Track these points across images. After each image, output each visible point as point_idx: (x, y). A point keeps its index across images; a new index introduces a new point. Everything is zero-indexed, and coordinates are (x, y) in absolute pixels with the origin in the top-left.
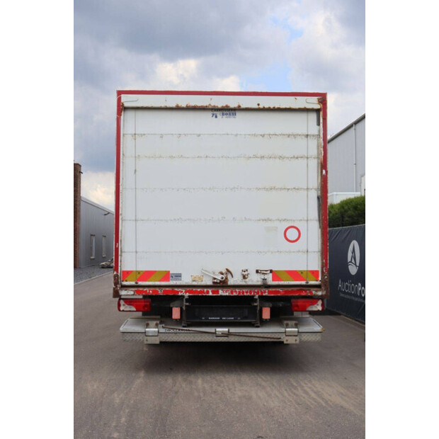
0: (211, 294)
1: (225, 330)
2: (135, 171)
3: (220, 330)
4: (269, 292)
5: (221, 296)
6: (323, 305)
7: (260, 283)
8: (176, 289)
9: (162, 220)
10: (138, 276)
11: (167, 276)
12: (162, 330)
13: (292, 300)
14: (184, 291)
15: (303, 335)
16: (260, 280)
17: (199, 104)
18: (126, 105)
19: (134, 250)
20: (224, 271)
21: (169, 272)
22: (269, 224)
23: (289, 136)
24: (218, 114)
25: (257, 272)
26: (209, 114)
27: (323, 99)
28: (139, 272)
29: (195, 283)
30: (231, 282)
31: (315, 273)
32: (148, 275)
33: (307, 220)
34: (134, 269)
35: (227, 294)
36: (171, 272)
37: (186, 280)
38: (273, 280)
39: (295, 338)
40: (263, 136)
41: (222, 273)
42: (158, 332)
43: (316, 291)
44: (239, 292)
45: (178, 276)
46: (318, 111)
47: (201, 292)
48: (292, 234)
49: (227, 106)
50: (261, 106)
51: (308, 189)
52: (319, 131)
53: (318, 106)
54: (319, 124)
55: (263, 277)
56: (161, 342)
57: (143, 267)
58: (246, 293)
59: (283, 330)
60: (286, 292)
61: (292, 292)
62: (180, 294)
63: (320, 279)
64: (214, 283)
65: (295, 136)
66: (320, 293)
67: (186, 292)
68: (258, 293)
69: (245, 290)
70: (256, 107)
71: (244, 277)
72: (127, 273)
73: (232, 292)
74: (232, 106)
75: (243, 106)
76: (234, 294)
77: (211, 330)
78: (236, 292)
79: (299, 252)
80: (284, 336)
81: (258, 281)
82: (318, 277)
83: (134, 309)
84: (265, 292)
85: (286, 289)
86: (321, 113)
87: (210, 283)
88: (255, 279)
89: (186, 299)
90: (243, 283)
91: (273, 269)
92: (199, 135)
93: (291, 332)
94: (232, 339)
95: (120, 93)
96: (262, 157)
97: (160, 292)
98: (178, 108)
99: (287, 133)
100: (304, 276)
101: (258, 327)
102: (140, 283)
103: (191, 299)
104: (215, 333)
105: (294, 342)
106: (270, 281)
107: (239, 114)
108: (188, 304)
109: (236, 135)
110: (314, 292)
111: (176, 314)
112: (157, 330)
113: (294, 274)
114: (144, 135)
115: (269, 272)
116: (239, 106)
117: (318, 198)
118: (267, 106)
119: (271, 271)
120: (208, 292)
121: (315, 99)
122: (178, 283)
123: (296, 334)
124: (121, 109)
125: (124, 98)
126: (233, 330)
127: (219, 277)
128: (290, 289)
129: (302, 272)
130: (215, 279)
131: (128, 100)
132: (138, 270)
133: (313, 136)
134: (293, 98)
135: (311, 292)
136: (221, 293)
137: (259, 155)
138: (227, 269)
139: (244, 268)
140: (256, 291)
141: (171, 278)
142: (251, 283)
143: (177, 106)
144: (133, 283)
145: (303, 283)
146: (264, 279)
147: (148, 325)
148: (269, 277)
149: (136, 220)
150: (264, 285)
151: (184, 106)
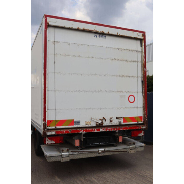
0: (96, 131)
1: (103, 149)
2: (55, 62)
3: (101, 150)
4: (123, 128)
5: (101, 132)
6: (144, 133)
7: (118, 124)
8: (78, 130)
9: (69, 91)
10: (57, 123)
11: (72, 122)
12: (71, 153)
13: (132, 132)
14: (82, 130)
15: (137, 148)
16: (118, 122)
17: (90, 29)
18: (50, 24)
19: (54, 108)
20: (102, 119)
21: (74, 120)
22: (122, 94)
23: (130, 50)
24: (97, 35)
25: (117, 118)
26: (92, 35)
27: (144, 34)
28: (57, 121)
29: (87, 126)
30: (105, 124)
31: (141, 118)
32: (62, 122)
33: (138, 92)
34: (54, 119)
35: (104, 131)
36: (75, 120)
37: (83, 124)
38: (124, 122)
39: (134, 150)
40: (118, 49)
41: (101, 120)
42: (69, 154)
43: (143, 127)
44: (110, 129)
45: (78, 122)
46: (141, 40)
47: (91, 130)
48: (132, 99)
49: (103, 32)
50: (118, 34)
51: (138, 77)
52: (142, 50)
53: (142, 38)
54: (142, 46)
55: (119, 120)
56: (70, 160)
57: (59, 118)
58: (113, 129)
59: (129, 147)
60: (130, 128)
61: (133, 128)
62: (80, 132)
63: (143, 120)
64: (97, 125)
65: (132, 51)
66: (144, 127)
67: (83, 131)
68: (118, 129)
70: (116, 34)
71: (111, 121)
72: (50, 122)
73: (106, 130)
74: (106, 32)
76: (107, 130)
77: (96, 150)
78: (108, 129)
79: (134, 107)
80: (129, 150)
81: (117, 123)
82: (142, 120)
83: (54, 143)
84: (121, 129)
85: (130, 126)
86: (143, 41)
87: (94, 125)
88: (116, 122)
89: (84, 135)
90: (110, 124)
91: (124, 117)
92: (89, 46)
93: (132, 147)
94: (106, 154)
95: (46, 16)
96: (118, 60)
97: (70, 132)
98: (78, 30)
99: (129, 49)
100: (136, 119)
101: (116, 146)
102: (58, 127)
103: (86, 135)
104: (98, 152)
105: (133, 152)
106: (123, 123)
107: (107, 37)
108: (84, 137)
109: (107, 47)
110: (141, 127)
111: (77, 143)
112: (68, 153)
113: (133, 119)
114: (60, 42)
115: (122, 118)
116: (109, 33)
117: (142, 81)
118: (121, 35)
119: (123, 117)
120: (95, 130)
121: (141, 34)
122: (78, 126)
123: (134, 148)
124: (47, 26)
125: (49, 19)
126: (107, 149)
127: (100, 122)
128: (132, 126)
129: (136, 117)
130: (97, 123)
131: (51, 21)
132: (56, 120)
133: (139, 51)
134: (132, 32)
135: (140, 127)
136: (101, 130)
137: (117, 59)
138: (103, 118)
139: (111, 117)
140: (117, 128)
141: (75, 124)
142: (114, 124)
143: (78, 28)
144: (54, 127)
145: (136, 123)
146: (120, 122)
147: (63, 151)
148: (122, 121)
149: (55, 91)
150: (120, 125)
151: (82, 28)
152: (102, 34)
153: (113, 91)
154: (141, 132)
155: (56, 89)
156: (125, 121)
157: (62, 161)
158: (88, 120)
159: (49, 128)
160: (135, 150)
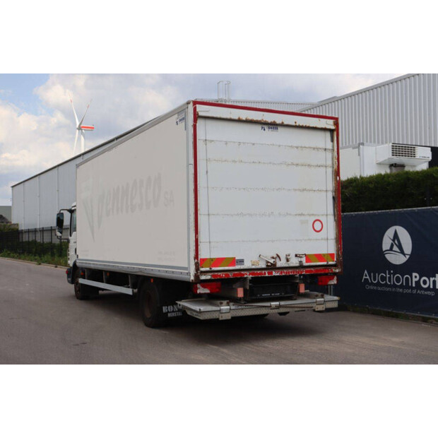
0: (267, 275)
1: (277, 303)
2: (207, 172)
3: (274, 304)
4: (306, 272)
5: (275, 276)
6: (337, 280)
7: (298, 265)
8: (242, 272)
9: (228, 215)
10: (212, 262)
11: (233, 261)
12: (233, 307)
13: (319, 277)
15: (327, 303)
16: (298, 262)
17: (255, 119)
18: (200, 114)
19: (208, 240)
20: (275, 256)
21: (235, 258)
22: (302, 218)
23: (314, 148)
24: (266, 127)
25: (296, 256)
26: (258, 127)
27: (336, 121)
28: (212, 259)
29: (254, 267)
30: (279, 264)
31: (332, 255)
32: (219, 261)
33: (327, 215)
34: (208, 257)
35: (278, 274)
37: (247, 265)
38: (306, 262)
40: (297, 147)
41: (273, 258)
42: (230, 309)
43: (335, 269)
44: (286, 272)
45: (242, 261)
46: (331, 131)
47: (260, 274)
48: (318, 226)
49: (274, 122)
50: (297, 124)
51: (326, 191)
52: (333, 146)
53: (333, 127)
54: (332, 141)
55: (300, 259)
56: (232, 318)
57: (216, 255)
58: (291, 273)
59: (314, 300)
60: (317, 271)
61: (320, 270)
62: (245, 276)
63: (335, 260)
64: (267, 266)
65: (318, 149)
66: (337, 271)
67: (249, 275)
68: (298, 273)
69: (290, 271)
70: (294, 124)
71: (288, 260)
72: (203, 260)
73: (281, 273)
74: (278, 122)
75: (285, 123)
76: (283, 274)
77: (267, 304)
78: (284, 272)
79: (322, 239)
80: (315, 305)
81: (296, 263)
82: (333, 258)
83: (209, 292)
84: (303, 272)
85: (316, 269)
86: (335, 133)
87: (264, 266)
88: (294, 262)
89: (250, 280)
90: (287, 265)
91: (307, 254)
92: (254, 144)
93: (320, 301)
94: (282, 310)
95: (195, 103)
96: (297, 165)
97: (231, 275)
98: (239, 121)
99: (313, 146)
100: (325, 257)
101: (296, 299)
102: (214, 269)
103: (253, 280)
104: (271, 306)
105: (322, 309)
106: (305, 264)
107: (280, 129)
108: (251, 284)
109: (280, 146)
111: (240, 293)
112: (228, 307)
113: (320, 257)
114: (213, 141)
116: (283, 123)
117: (333, 198)
118: (301, 124)
119: (305, 255)
120: (265, 274)
121: (331, 122)
122: (242, 267)
123: (323, 303)
124: (197, 117)
125: (199, 107)
126: (283, 303)
127: (272, 261)
128: (318, 268)
129: (324, 255)
130: (268, 262)
131: (202, 110)
132: (211, 257)
133: (329, 149)
134: (317, 119)
135: (332, 270)
136: (274, 274)
137: (295, 163)
138: (277, 255)
139: (287, 253)
140: (297, 271)
141: (236, 263)
142: (291, 265)
143: (239, 118)
144: (208, 269)
145: (325, 263)
146: (301, 262)
147: (221, 303)
148: (304, 260)
149: (209, 215)
150: (301, 266)
151: (244, 119)
152: (273, 125)
153: (290, 215)
154: (333, 279)
155: (210, 212)
156: (308, 260)
157: (220, 319)
158: (255, 258)
159: (202, 269)
160: (323, 306)
